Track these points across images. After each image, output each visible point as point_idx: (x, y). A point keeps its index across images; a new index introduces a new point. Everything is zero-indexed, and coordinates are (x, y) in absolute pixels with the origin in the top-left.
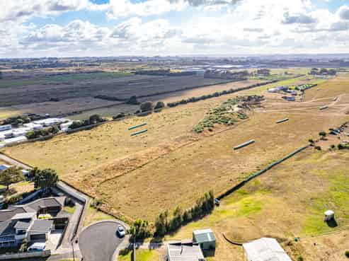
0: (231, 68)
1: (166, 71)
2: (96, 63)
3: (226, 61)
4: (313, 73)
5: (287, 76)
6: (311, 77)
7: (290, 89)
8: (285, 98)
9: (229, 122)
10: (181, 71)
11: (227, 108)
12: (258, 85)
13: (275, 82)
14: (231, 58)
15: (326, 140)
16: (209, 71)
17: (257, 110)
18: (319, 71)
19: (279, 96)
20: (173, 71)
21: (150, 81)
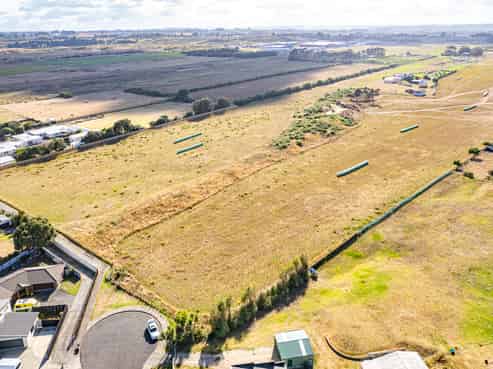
0: (327, 46)
1: (233, 51)
2: (131, 40)
3: (320, 36)
4: (448, 53)
5: (410, 58)
6: (446, 59)
7: (417, 78)
8: (411, 92)
9: (329, 131)
10: (255, 50)
11: (324, 108)
12: (369, 72)
13: (392, 67)
14: (327, 31)
15: (480, 161)
16: (295, 50)
17: (370, 111)
18: (457, 51)
19: (402, 89)
20: (243, 49)
21: (210, 65)
